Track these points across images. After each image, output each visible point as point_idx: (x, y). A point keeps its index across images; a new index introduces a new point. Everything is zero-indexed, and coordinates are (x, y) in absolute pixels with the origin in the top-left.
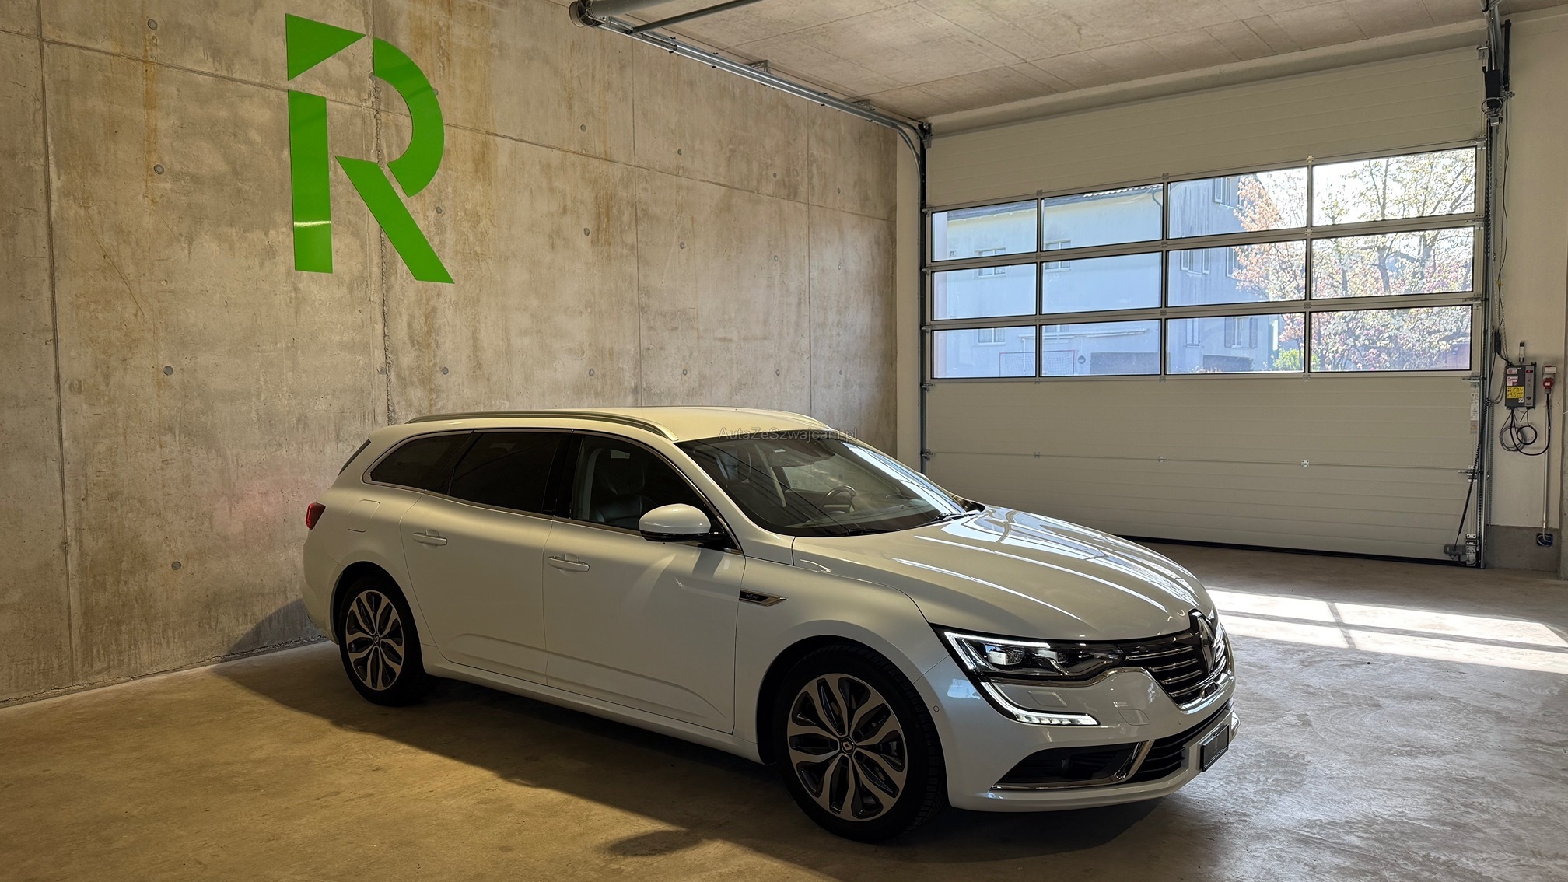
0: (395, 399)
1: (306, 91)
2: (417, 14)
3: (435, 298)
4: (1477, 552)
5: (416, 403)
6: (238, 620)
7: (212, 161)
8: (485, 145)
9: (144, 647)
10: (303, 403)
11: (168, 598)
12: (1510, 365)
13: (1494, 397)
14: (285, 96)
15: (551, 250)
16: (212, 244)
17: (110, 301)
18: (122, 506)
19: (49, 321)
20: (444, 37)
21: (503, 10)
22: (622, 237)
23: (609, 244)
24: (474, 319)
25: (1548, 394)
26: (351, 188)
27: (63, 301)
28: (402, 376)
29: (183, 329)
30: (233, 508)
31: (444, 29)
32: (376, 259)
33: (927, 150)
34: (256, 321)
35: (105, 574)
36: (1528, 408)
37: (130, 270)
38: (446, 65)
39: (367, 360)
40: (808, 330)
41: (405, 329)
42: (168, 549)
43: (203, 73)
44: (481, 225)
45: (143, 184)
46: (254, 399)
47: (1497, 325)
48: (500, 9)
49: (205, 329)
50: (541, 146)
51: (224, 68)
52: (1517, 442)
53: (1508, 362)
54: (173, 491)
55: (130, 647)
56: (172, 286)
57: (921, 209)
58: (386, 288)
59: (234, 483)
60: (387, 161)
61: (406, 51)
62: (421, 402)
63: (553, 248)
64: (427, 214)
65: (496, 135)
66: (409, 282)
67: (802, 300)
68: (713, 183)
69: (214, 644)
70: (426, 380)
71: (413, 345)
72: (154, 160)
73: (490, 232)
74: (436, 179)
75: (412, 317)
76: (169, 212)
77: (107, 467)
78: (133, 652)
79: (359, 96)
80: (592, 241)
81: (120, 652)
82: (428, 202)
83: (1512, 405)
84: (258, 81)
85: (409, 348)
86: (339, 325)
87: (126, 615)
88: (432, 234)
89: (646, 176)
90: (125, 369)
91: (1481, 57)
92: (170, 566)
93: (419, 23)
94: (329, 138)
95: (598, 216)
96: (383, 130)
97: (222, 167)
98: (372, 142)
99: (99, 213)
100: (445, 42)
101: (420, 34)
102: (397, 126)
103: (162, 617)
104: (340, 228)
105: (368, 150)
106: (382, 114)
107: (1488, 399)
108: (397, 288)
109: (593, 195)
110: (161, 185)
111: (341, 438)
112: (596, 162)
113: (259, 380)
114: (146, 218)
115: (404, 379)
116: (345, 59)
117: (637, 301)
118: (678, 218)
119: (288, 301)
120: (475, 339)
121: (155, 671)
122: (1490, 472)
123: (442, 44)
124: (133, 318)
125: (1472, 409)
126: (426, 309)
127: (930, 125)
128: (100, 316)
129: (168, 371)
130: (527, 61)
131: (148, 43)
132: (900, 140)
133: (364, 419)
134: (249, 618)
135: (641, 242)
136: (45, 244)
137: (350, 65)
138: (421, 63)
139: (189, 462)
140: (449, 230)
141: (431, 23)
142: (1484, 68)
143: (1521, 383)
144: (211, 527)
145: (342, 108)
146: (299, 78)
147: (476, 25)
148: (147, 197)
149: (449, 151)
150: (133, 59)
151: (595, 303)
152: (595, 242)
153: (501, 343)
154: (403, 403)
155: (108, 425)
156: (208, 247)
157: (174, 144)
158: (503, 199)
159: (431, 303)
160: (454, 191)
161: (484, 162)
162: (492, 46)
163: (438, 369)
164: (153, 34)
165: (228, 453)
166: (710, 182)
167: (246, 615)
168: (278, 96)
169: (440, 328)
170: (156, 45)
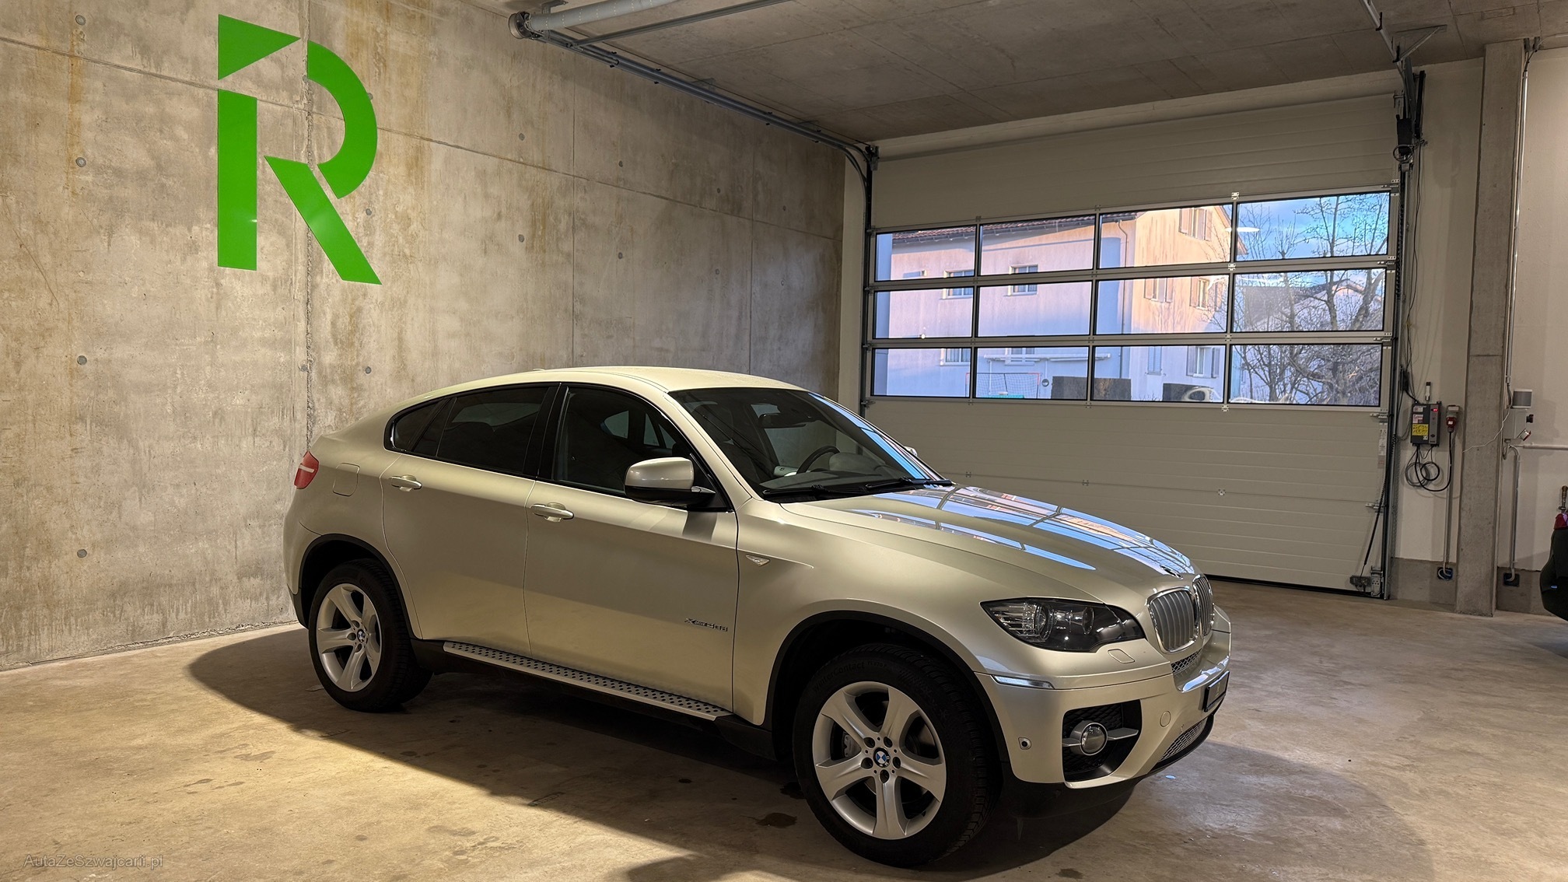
0: (316, 396)
1: (237, 91)
2: (355, 19)
3: (361, 298)
4: (1381, 583)
5: (336, 401)
6: (143, 610)
7: (135, 155)
8: (419, 150)
9: (44, 634)
10: (221, 397)
11: (71, 585)
12: (1416, 403)
13: (1400, 434)
14: (215, 95)
15: (483, 255)
16: (132, 238)
17: (25, 289)
18: (28, 492)
20: (382, 43)
21: (443, 19)
22: (557, 245)
23: (545, 251)
24: (401, 320)
25: (1451, 433)
26: (279, 186)
28: (324, 374)
29: (99, 320)
30: (143, 499)
31: (382, 35)
32: (302, 258)
33: (874, 173)
34: (175, 314)
35: (7, 560)
36: (1433, 446)
38: (382, 71)
39: (288, 357)
40: (748, 344)
41: (329, 328)
42: (74, 537)
43: (131, 70)
44: (412, 227)
45: (64, 176)
46: (170, 391)
47: (1404, 363)
48: (440, 18)
49: (122, 321)
50: (477, 152)
51: (153, 64)
52: (1421, 478)
53: (1416, 400)
54: (82, 480)
55: (30, 633)
56: (90, 278)
57: (866, 230)
58: (311, 288)
59: (145, 474)
60: (317, 162)
61: (341, 56)
62: (342, 400)
63: (485, 252)
64: (357, 216)
65: (431, 140)
66: (334, 281)
67: (743, 314)
68: (655, 196)
69: (117, 633)
70: (348, 378)
71: (336, 344)
72: (76, 153)
73: (421, 235)
74: (367, 181)
75: (336, 317)
76: (89, 204)
77: (14, 453)
78: (33, 637)
79: (291, 98)
80: (526, 248)
81: (20, 638)
82: (358, 204)
83: (1418, 442)
84: (187, 79)
85: (332, 347)
86: (261, 322)
87: (27, 600)
88: (361, 235)
89: (585, 187)
91: (1397, 106)
92: (76, 554)
93: (355, 29)
94: (258, 137)
95: (534, 223)
96: (314, 132)
97: (146, 162)
98: (302, 142)
99: (17, 202)
100: (382, 47)
101: (357, 41)
102: (328, 128)
103: (65, 604)
104: (266, 226)
105: (298, 151)
106: (314, 116)
107: (1395, 435)
108: (322, 287)
109: (529, 202)
110: (82, 177)
111: (258, 433)
112: (534, 171)
113: (176, 373)
114: (66, 209)
115: (325, 377)
116: (277, 61)
117: (571, 308)
118: (617, 229)
119: (210, 296)
120: (400, 339)
121: (55, 657)
122: (1395, 508)
123: (379, 50)
124: (48, 307)
125: (1380, 445)
126: (351, 308)
127: (877, 148)
129: (82, 360)
130: (466, 70)
131: (75, 38)
132: (848, 163)
133: (283, 415)
134: (155, 607)
135: (578, 250)
137: (283, 67)
138: (357, 68)
139: (99, 451)
140: (378, 233)
141: (368, 28)
142: (1398, 117)
143: (1426, 421)
144: (120, 517)
145: (273, 108)
146: (230, 78)
147: (414, 33)
148: (68, 189)
149: (381, 154)
150: (56, 53)
151: (527, 308)
152: (530, 249)
153: (427, 344)
154: (323, 400)
155: (17, 412)
156: (129, 239)
157: (98, 138)
158: (435, 203)
159: (357, 303)
160: (386, 194)
161: (417, 166)
162: (430, 54)
163: (360, 368)
164: (81, 30)
165: (141, 444)
166: (652, 195)
167: (152, 605)
168: (207, 95)
169: (364, 327)
170: (83, 40)
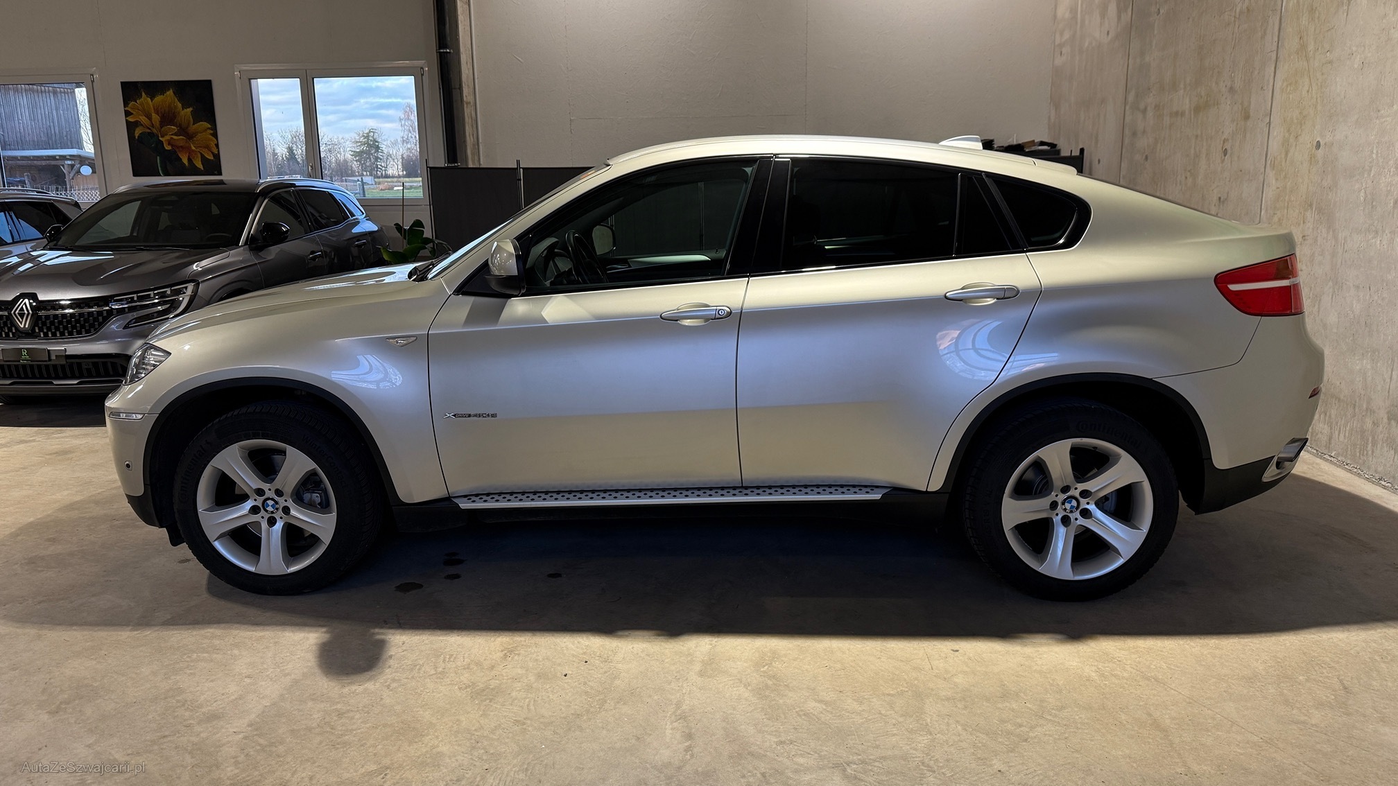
17: (1298, 81)
19: (1269, 109)
27: (1278, 84)
34: (1381, 81)
37: (1311, 47)
49: (1345, 98)
56: (1332, 57)
90: (1296, 147)
124: (1307, 95)
128: (1291, 96)
129: (1318, 145)
136: (1276, 39)
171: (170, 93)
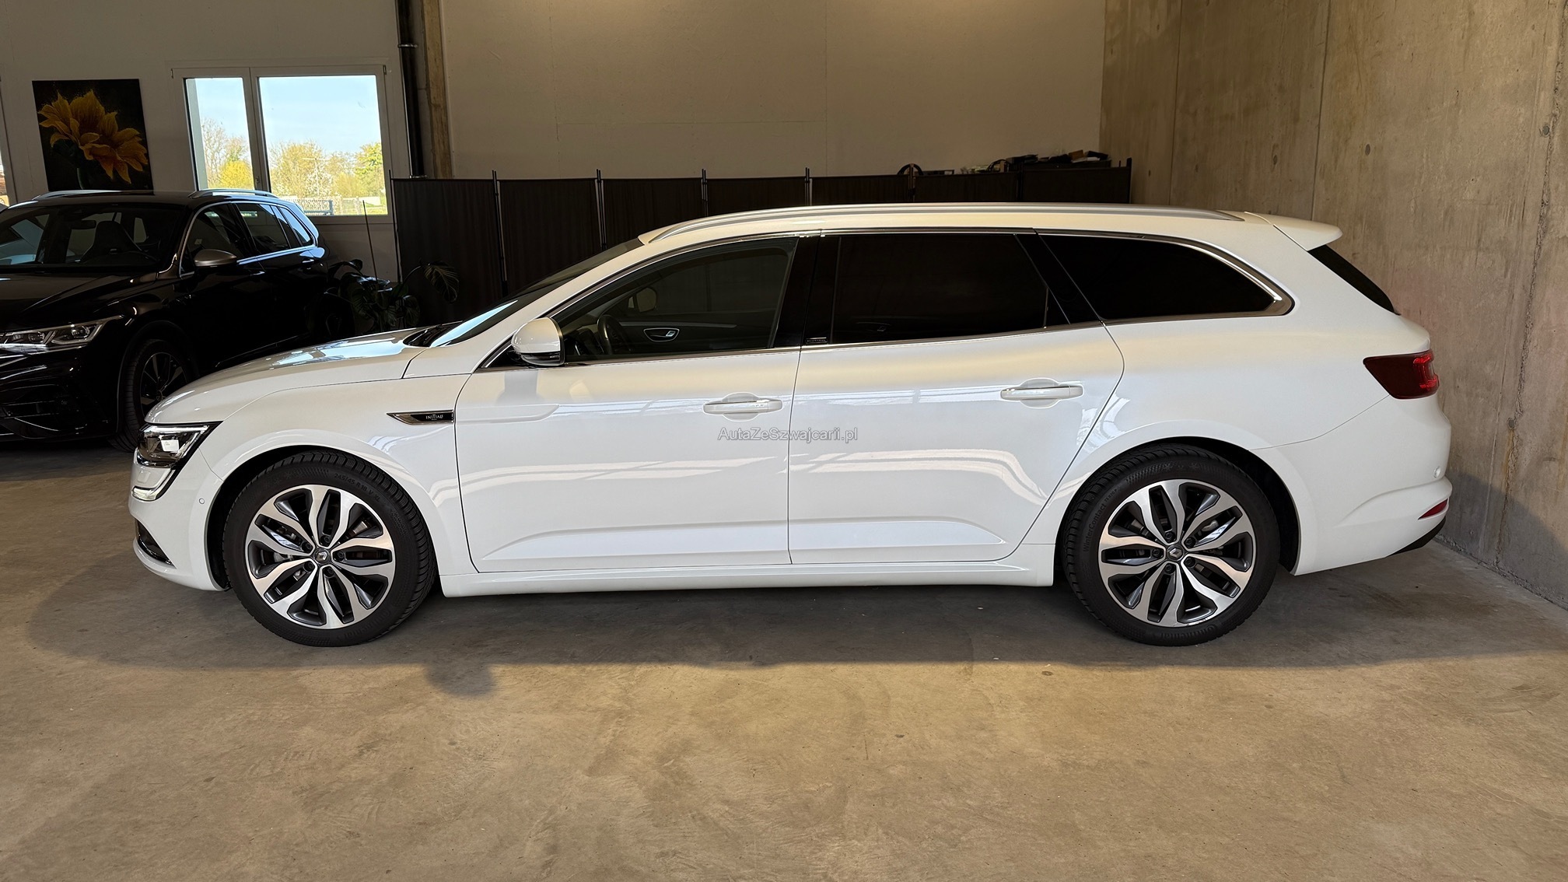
19: (1319, 109)
27: (1328, 80)
37: (1360, 38)
90: (1346, 150)
128: (1340, 94)
136: (1326, 30)
171: (91, 94)
